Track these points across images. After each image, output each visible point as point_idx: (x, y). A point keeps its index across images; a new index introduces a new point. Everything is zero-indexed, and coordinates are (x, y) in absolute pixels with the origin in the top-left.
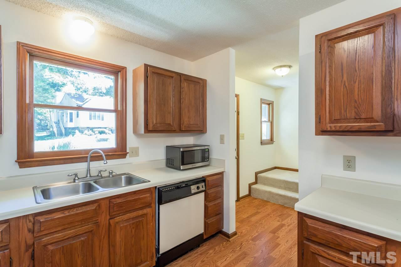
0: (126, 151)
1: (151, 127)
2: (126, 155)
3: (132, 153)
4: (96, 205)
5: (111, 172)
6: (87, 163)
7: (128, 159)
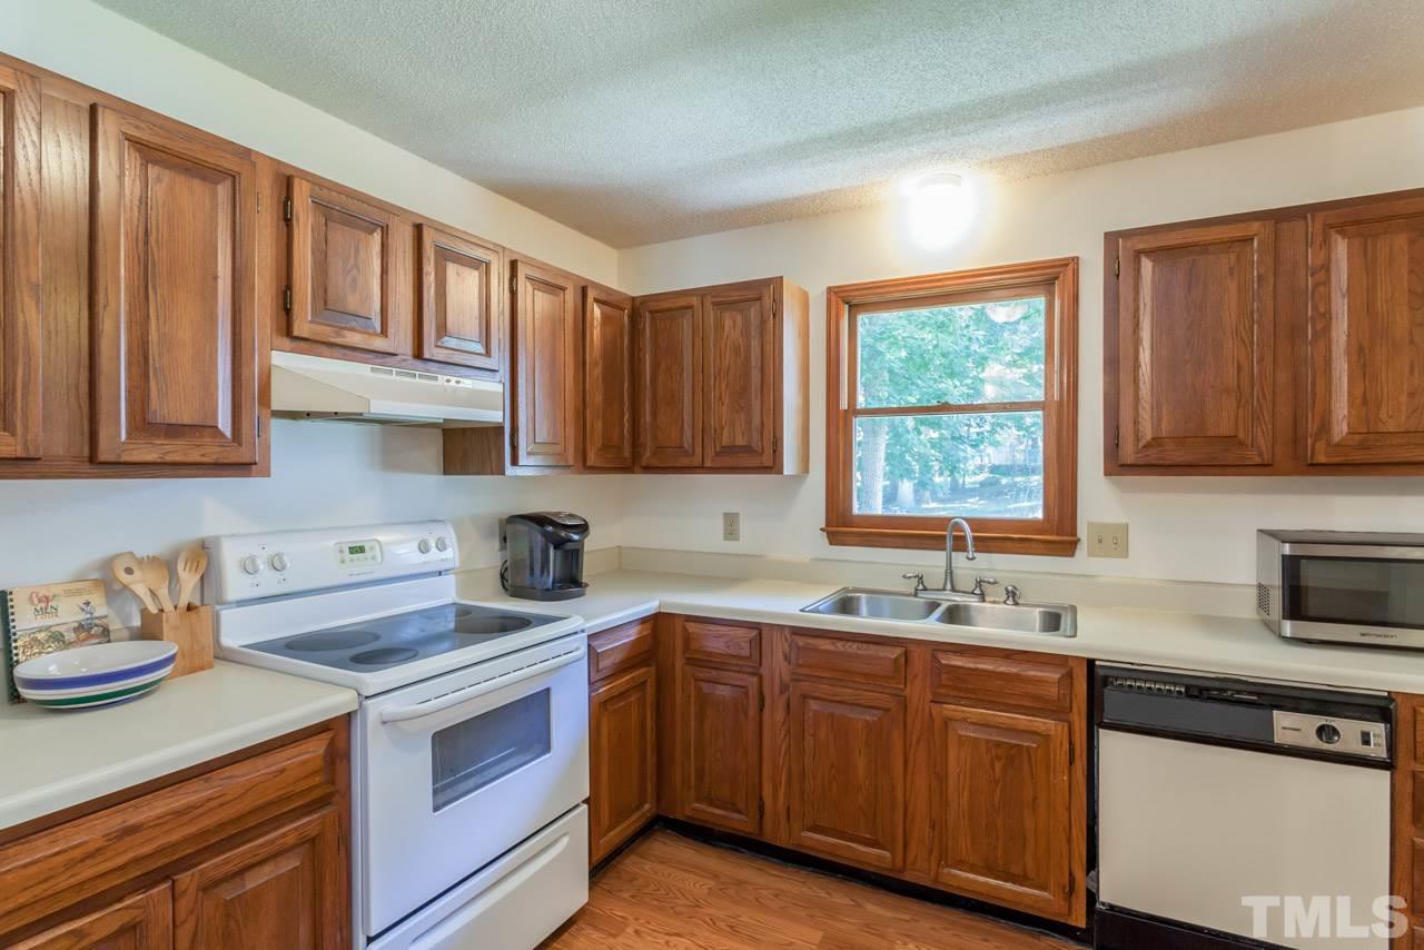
0: (1074, 533)
1: (1128, 453)
2: (1075, 548)
3: (1100, 541)
4: (898, 651)
5: (1010, 588)
6: (944, 553)
7: (1082, 561)
